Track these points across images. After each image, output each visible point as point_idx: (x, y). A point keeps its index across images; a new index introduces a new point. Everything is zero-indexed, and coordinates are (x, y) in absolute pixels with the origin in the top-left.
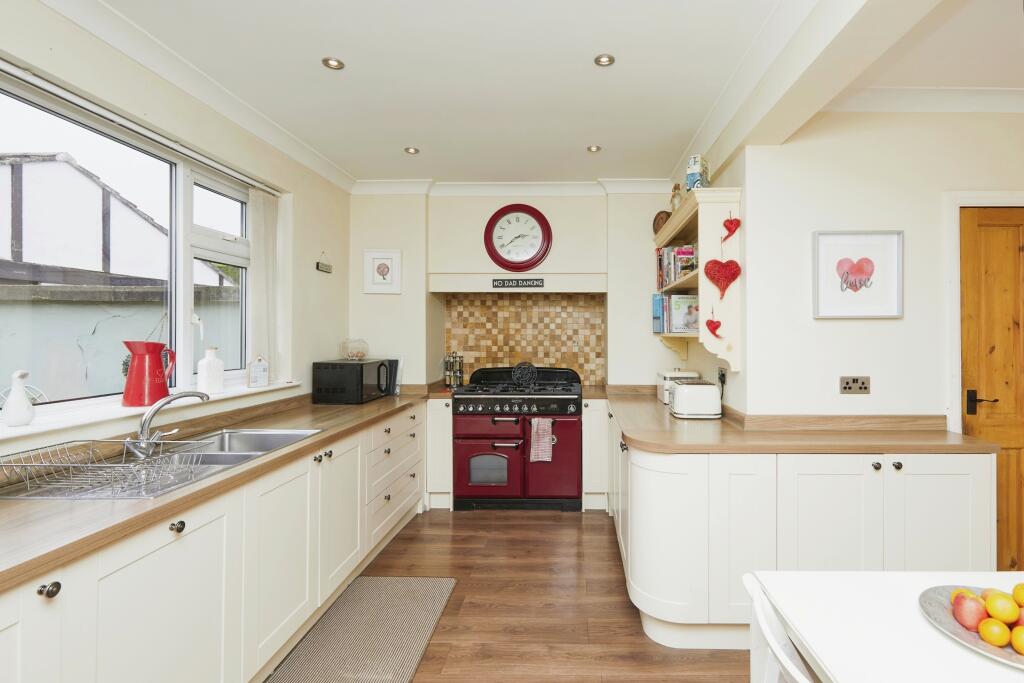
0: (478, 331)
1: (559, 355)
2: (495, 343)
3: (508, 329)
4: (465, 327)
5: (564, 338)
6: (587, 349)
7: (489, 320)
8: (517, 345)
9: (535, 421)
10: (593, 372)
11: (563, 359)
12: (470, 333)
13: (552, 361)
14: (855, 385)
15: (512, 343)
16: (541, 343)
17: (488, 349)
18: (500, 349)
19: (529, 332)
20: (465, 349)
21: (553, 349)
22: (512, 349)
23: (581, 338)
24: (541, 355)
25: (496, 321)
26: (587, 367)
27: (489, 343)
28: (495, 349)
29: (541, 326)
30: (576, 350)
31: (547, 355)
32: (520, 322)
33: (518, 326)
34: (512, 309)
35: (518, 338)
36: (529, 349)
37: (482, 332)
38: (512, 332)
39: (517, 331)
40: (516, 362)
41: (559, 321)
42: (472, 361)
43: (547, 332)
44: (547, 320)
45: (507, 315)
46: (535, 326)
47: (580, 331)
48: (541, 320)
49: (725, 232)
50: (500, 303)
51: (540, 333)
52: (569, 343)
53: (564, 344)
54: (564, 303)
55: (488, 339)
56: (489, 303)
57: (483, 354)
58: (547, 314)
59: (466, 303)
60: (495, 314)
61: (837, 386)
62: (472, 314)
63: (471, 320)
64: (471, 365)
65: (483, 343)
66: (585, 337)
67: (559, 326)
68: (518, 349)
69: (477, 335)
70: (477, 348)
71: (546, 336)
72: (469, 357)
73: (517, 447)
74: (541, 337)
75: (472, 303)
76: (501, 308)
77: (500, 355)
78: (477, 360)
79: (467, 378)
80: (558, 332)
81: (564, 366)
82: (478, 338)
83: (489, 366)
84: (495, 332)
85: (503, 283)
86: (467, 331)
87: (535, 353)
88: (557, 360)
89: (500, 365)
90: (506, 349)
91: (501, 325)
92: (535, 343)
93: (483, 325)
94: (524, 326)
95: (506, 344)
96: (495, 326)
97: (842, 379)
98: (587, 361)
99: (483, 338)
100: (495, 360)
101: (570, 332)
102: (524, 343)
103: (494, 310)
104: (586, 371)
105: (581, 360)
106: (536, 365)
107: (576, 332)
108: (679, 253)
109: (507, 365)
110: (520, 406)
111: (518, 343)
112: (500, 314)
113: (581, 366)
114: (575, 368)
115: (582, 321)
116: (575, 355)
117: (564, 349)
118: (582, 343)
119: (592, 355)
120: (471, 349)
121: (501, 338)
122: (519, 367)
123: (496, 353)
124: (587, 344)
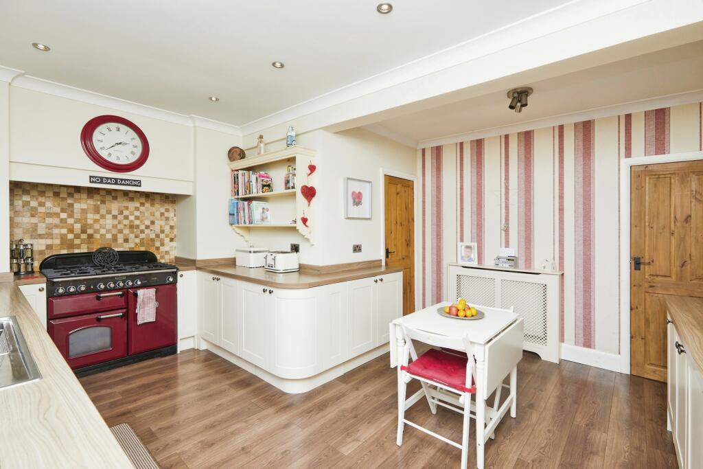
0: (49, 220)
1: (137, 241)
2: (71, 231)
3: (86, 218)
4: (32, 216)
5: (142, 227)
6: (162, 236)
7: (63, 210)
8: (95, 232)
9: (140, 292)
10: (167, 253)
11: (142, 243)
12: (40, 222)
13: (132, 245)
14: (357, 249)
15: (90, 231)
16: (121, 231)
17: (63, 237)
18: (77, 236)
19: (109, 222)
20: (32, 237)
21: (132, 236)
22: (90, 236)
23: (157, 228)
24: (120, 240)
25: (72, 211)
26: (162, 249)
27: (64, 231)
28: (70, 236)
29: (120, 217)
30: (153, 236)
31: (126, 240)
32: (99, 213)
33: (97, 217)
34: (91, 202)
35: (97, 226)
36: (109, 236)
37: (56, 221)
38: (90, 222)
39: (96, 221)
40: (94, 248)
41: (137, 213)
42: (43, 248)
43: (126, 222)
44: (126, 213)
45: (84, 206)
46: (115, 217)
47: (156, 222)
48: (121, 213)
49: (309, 172)
50: (77, 196)
51: (119, 223)
52: (147, 231)
53: (142, 232)
54: (143, 200)
55: (63, 227)
56: (63, 195)
57: (57, 241)
58: (127, 208)
59: (34, 193)
60: (71, 205)
61: (351, 249)
62: (42, 204)
63: (42, 210)
64: (41, 252)
65: (56, 231)
66: (161, 227)
67: (137, 218)
68: (97, 236)
69: (47, 224)
70: (49, 235)
71: (125, 225)
72: (40, 245)
73: (121, 317)
74: (120, 227)
75: (42, 193)
76: (79, 201)
77: (77, 241)
78: (49, 247)
79: (37, 264)
80: (137, 222)
81: (142, 249)
82: (49, 227)
83: (64, 252)
84: (70, 221)
85: (101, 180)
86: (35, 220)
87: (115, 239)
88: (137, 244)
89: (76, 251)
90: (84, 236)
91: (77, 215)
92: (115, 231)
93: (57, 215)
94: (103, 217)
95: (84, 231)
96: (71, 216)
97: (354, 246)
98: (162, 244)
99: (57, 226)
100: (71, 245)
101: (147, 223)
102: (103, 231)
103: (70, 201)
104: (162, 252)
105: (158, 244)
106: (116, 249)
107: (153, 223)
108: (260, 176)
109: (86, 251)
110: (124, 282)
111: (97, 231)
112: (77, 206)
113: (158, 248)
114: (152, 250)
115: (158, 214)
116: (152, 240)
117: (142, 236)
118: (158, 231)
119: (167, 240)
120: (41, 236)
121: (78, 227)
122: (99, 251)
123: (72, 240)
124: (162, 232)
